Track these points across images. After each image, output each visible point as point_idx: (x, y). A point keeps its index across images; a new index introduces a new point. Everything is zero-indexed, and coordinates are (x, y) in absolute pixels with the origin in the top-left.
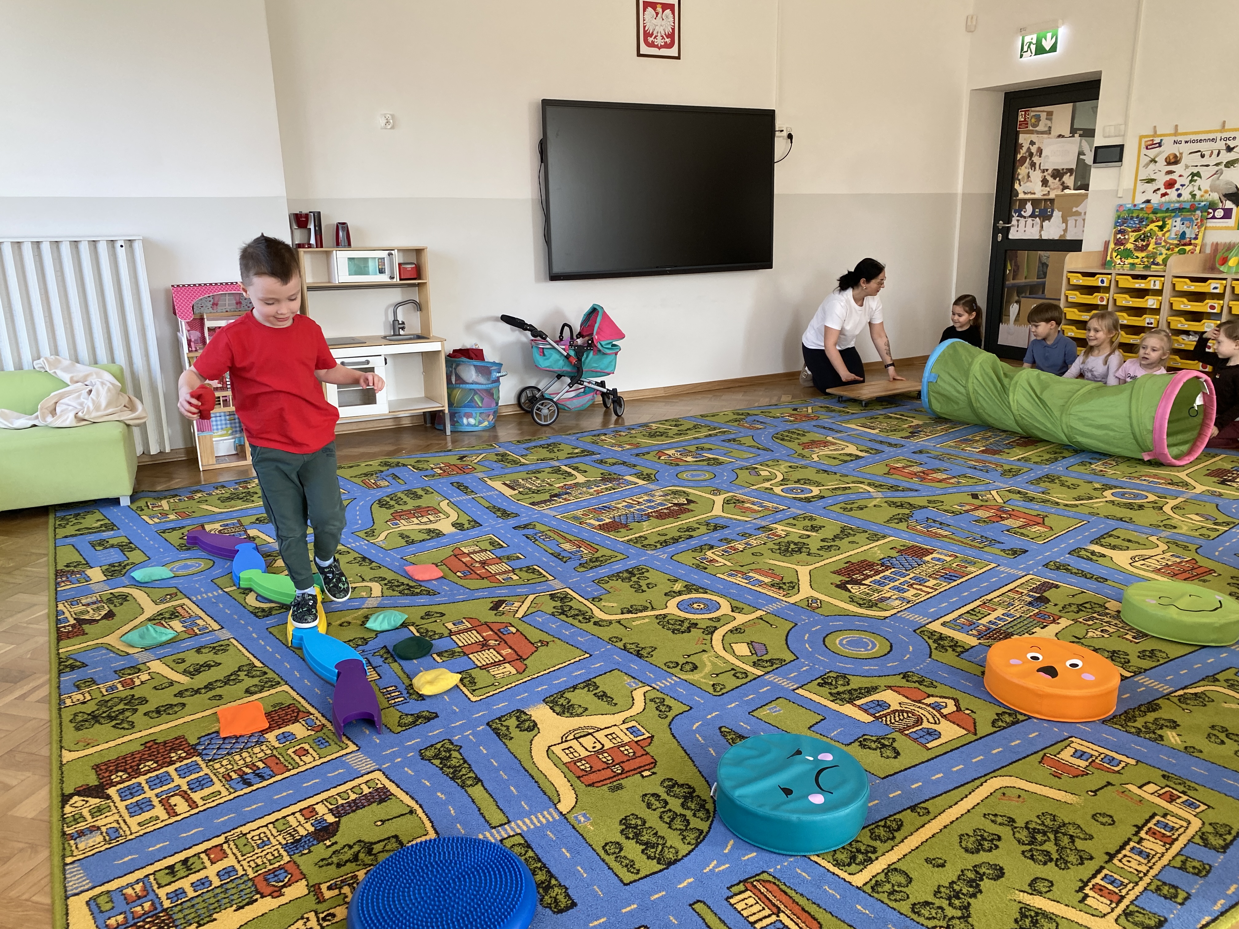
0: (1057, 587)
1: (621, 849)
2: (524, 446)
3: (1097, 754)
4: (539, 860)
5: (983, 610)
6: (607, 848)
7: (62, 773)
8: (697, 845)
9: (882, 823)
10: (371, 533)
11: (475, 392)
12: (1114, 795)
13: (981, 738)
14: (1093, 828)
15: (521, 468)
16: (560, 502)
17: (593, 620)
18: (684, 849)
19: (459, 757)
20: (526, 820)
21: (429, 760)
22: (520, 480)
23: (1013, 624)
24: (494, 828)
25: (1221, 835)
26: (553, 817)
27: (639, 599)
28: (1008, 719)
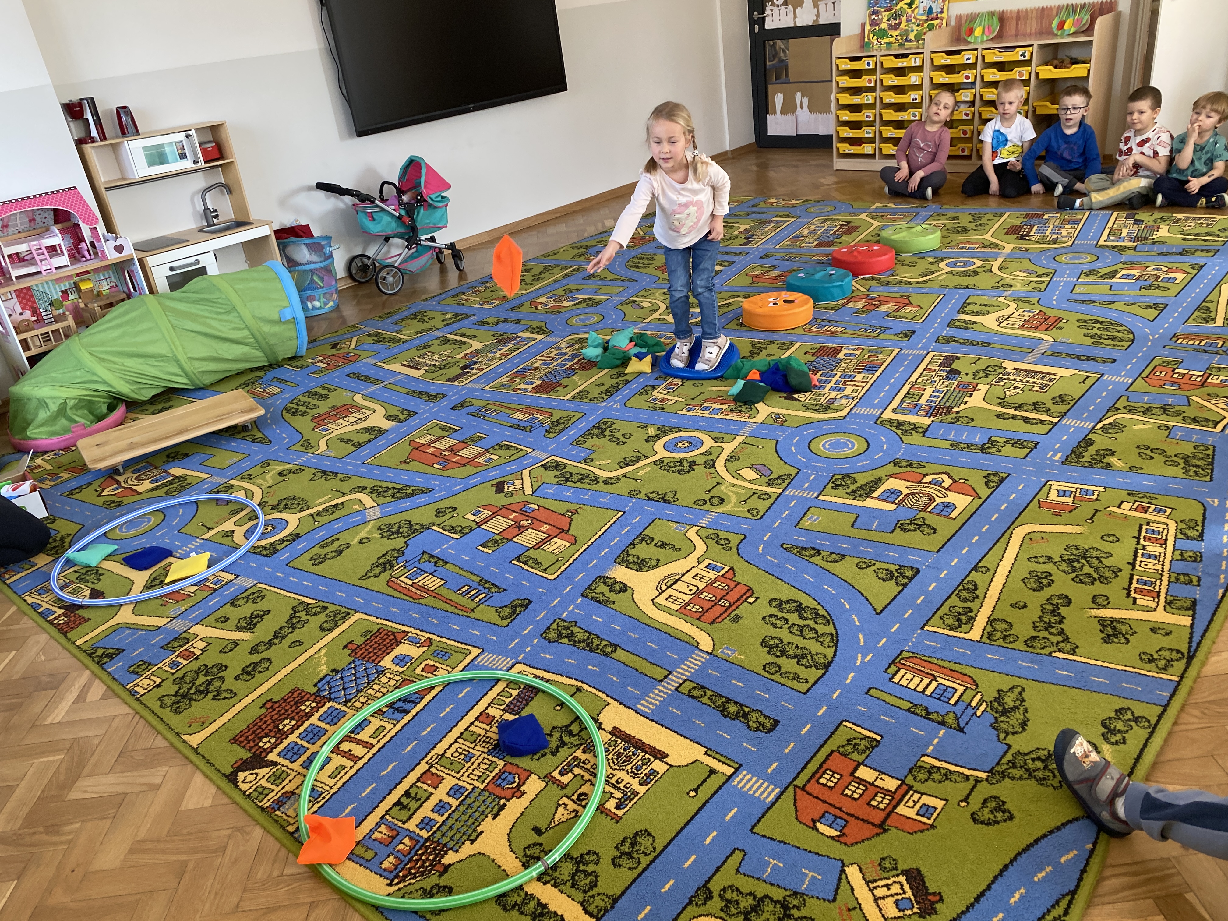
0: (957, 358)
1: (780, 668)
2: (389, 320)
3: (1074, 490)
4: (722, 696)
5: (916, 392)
6: (767, 669)
7: (204, 757)
8: (836, 645)
9: (961, 587)
10: (308, 445)
11: (312, 272)
12: (1105, 517)
13: (986, 500)
14: (1107, 547)
15: (406, 346)
16: (475, 373)
17: (600, 480)
18: (830, 652)
19: (581, 631)
20: (682, 666)
21: (557, 641)
22: (417, 359)
23: (946, 398)
24: (661, 681)
25: (1193, 528)
26: (703, 658)
27: (627, 451)
28: (996, 479)
